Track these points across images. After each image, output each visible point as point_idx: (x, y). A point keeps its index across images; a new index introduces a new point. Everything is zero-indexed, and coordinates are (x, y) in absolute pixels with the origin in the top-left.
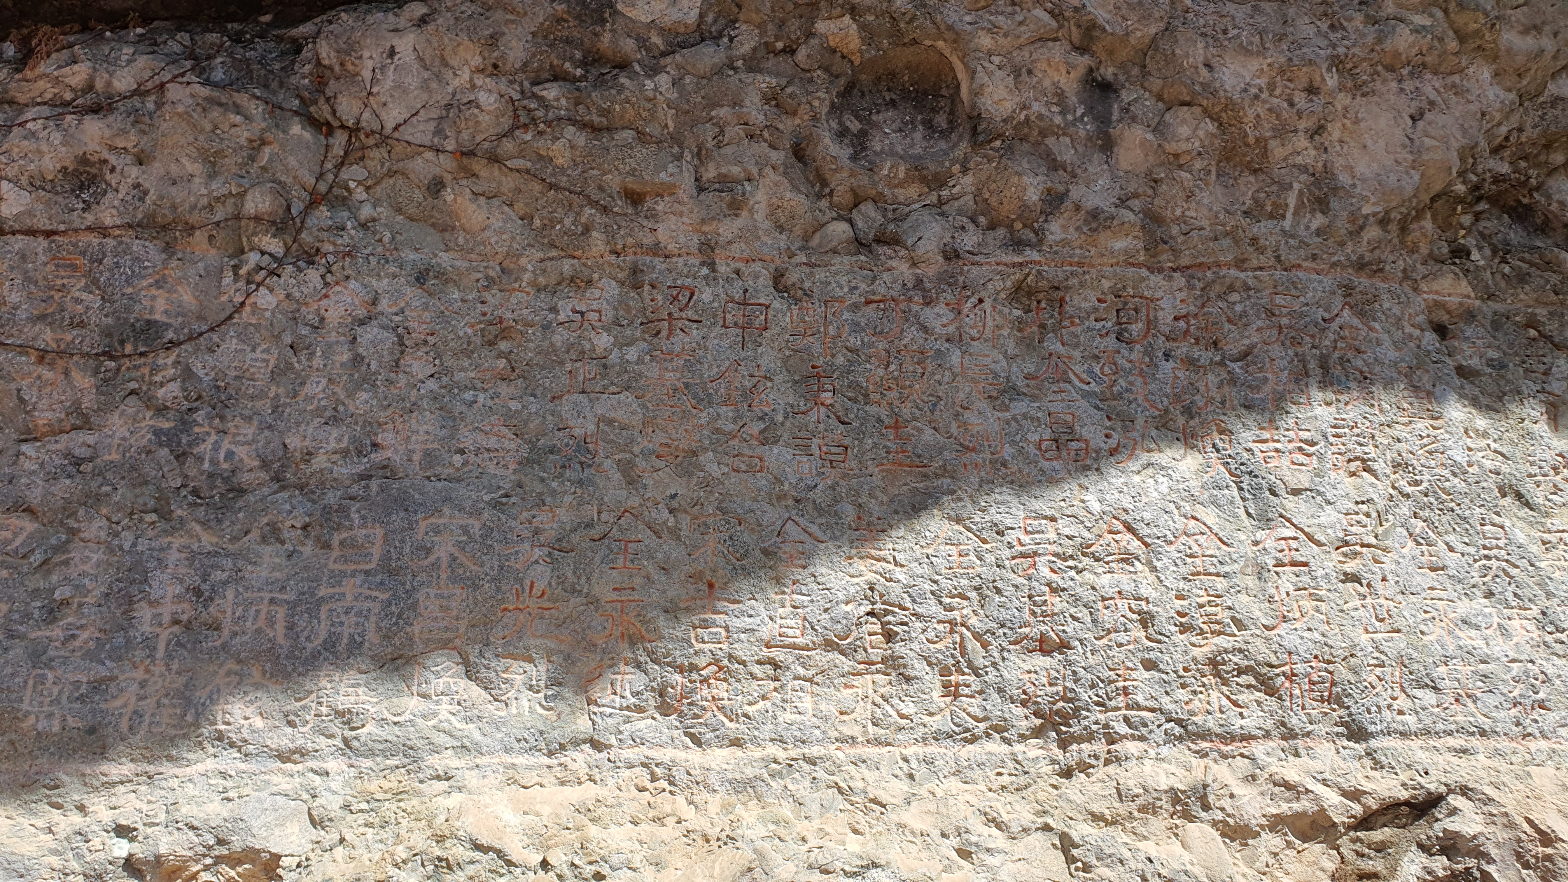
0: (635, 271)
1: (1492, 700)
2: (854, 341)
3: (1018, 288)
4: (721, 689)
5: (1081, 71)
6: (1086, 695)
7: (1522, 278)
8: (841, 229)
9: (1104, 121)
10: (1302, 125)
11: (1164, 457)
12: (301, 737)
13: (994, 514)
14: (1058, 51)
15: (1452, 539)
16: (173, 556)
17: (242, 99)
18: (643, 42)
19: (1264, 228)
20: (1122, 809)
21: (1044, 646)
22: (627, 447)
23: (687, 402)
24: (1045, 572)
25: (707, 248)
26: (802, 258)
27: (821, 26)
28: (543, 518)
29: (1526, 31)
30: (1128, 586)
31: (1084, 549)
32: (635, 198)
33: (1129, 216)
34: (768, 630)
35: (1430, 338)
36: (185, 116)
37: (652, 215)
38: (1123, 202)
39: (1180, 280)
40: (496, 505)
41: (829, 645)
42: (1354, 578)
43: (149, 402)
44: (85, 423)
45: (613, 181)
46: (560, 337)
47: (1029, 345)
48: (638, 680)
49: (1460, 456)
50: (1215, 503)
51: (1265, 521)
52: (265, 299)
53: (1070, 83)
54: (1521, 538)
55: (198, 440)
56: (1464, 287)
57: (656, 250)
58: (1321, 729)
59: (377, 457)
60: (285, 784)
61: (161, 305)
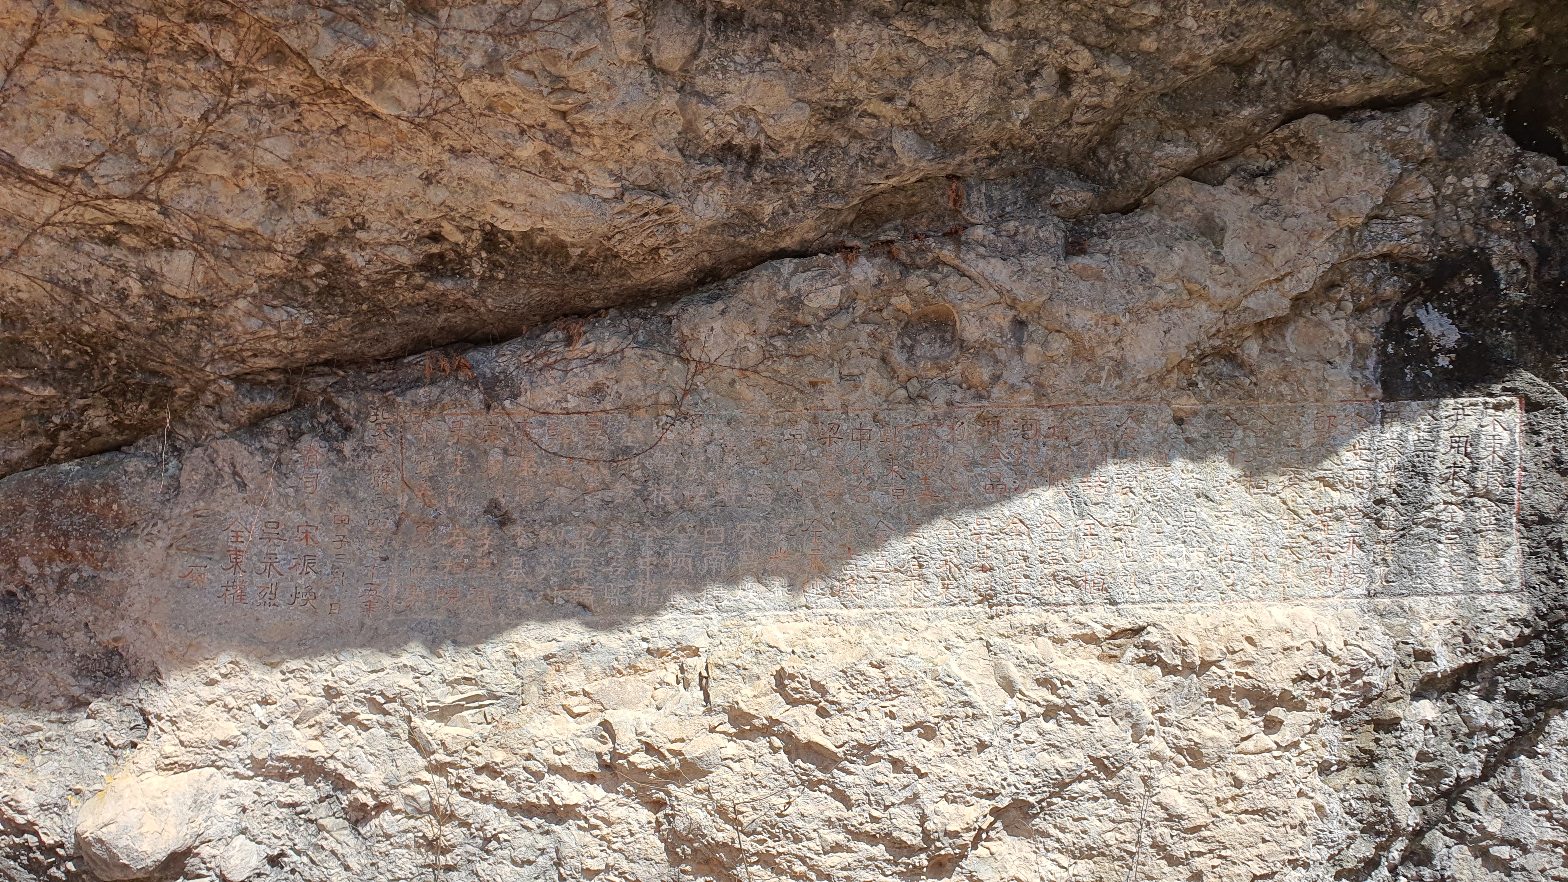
0: (815, 417)
1: (1175, 588)
2: (907, 443)
3: (979, 417)
4: (854, 588)
5: (1010, 318)
6: (999, 589)
7: (1225, 392)
8: (902, 393)
9: (1020, 341)
10: (1111, 339)
11: (1038, 491)
12: (701, 606)
13: (964, 517)
14: (1000, 309)
15: (1169, 519)
16: (648, 539)
17: (654, 353)
18: (815, 315)
19: (1091, 388)
20: (1011, 632)
21: (984, 569)
22: (814, 493)
23: (838, 473)
24: (985, 541)
25: (845, 406)
26: (885, 406)
27: (893, 300)
28: (783, 523)
29: (1224, 286)
30: (1019, 546)
31: (1002, 531)
32: (814, 384)
33: (1027, 386)
34: (872, 566)
35: (1173, 426)
36: (634, 364)
37: (821, 392)
38: (1026, 380)
39: (1051, 412)
40: (765, 518)
41: (896, 570)
42: (1120, 540)
43: (630, 478)
44: (607, 488)
45: (805, 380)
46: (785, 446)
47: (983, 441)
48: (823, 584)
49: (1176, 483)
50: (1060, 509)
51: (1082, 516)
52: (670, 435)
53: (1006, 324)
54: (1204, 516)
55: (651, 493)
56: (1193, 400)
57: (823, 408)
58: (1098, 601)
59: (718, 498)
60: (698, 623)
61: (630, 439)
